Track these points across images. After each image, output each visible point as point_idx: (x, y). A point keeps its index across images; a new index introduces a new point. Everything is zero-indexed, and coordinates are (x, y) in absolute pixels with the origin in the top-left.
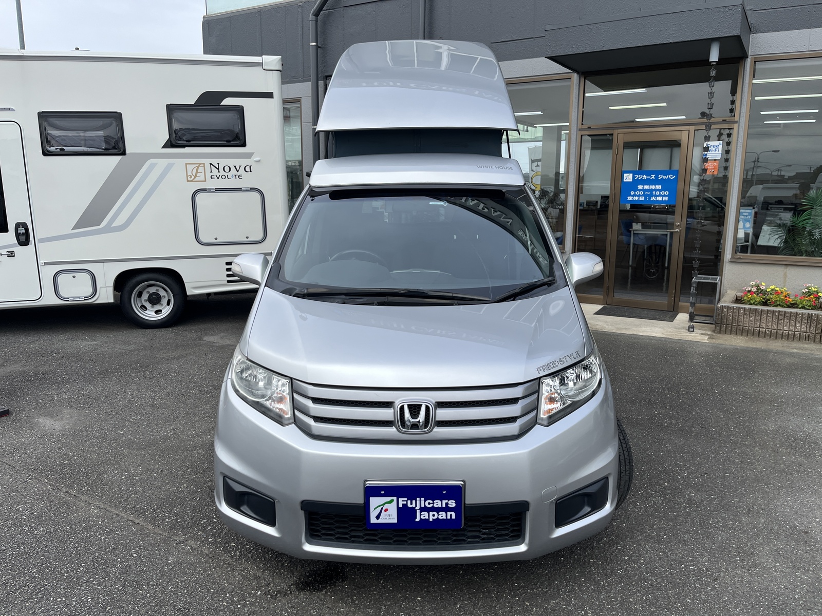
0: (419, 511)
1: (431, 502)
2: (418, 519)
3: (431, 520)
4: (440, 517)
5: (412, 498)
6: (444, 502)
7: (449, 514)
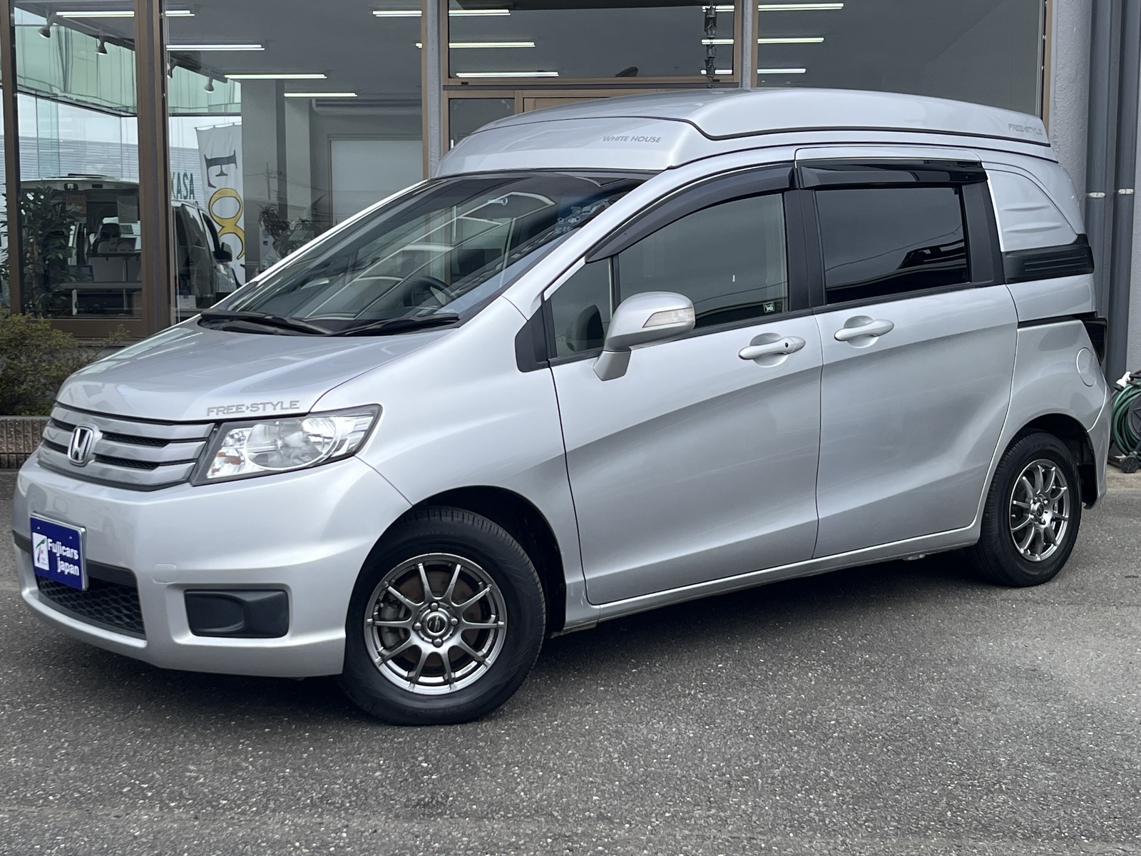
0: (59, 558)
1: (64, 547)
2: (59, 571)
3: (66, 573)
4: (72, 572)
5: (54, 542)
6: (72, 550)
7: (76, 567)
